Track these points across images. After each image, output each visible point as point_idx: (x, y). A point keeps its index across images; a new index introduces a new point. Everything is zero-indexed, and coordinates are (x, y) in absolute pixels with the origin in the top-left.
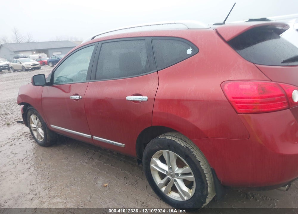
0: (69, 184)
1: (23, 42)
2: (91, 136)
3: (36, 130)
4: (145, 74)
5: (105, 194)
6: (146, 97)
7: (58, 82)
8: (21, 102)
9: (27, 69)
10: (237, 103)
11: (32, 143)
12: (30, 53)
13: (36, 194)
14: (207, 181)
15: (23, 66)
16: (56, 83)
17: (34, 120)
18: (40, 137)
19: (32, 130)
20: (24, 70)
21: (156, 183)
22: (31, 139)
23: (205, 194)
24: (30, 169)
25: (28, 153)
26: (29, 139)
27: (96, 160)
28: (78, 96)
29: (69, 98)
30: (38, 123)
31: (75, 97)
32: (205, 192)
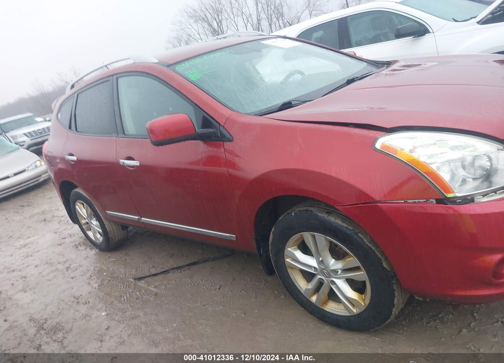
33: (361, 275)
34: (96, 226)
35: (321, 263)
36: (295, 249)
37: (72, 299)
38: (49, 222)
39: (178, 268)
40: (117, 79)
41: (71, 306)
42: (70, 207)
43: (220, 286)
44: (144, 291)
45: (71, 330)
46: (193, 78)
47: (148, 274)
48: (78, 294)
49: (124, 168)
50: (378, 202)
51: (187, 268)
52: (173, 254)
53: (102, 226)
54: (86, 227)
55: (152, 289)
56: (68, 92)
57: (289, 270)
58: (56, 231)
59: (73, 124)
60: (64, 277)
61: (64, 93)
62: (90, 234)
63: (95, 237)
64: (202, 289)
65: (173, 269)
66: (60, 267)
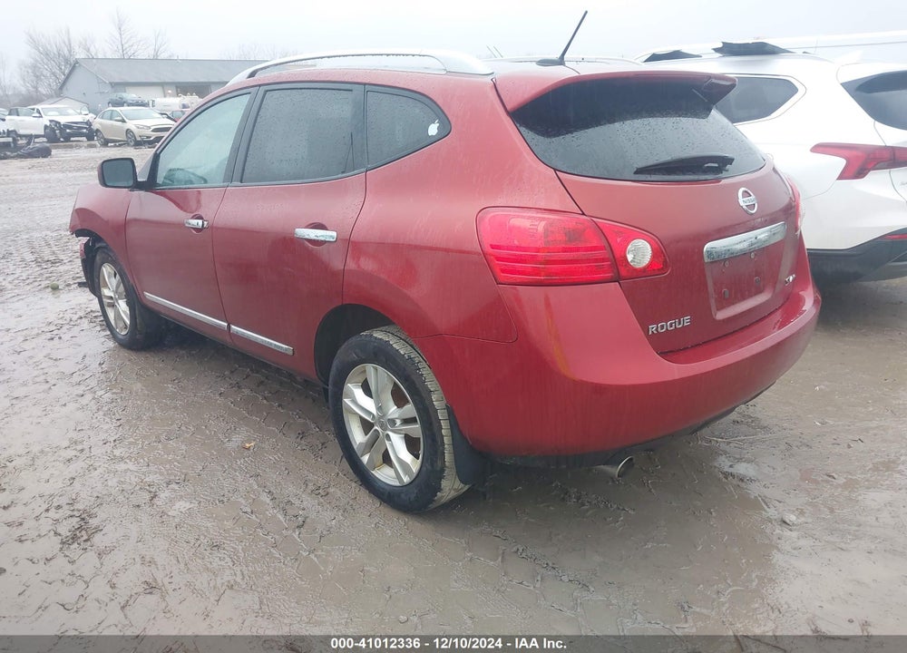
0: (163, 438)
1: (139, 57)
2: (226, 324)
3: (113, 306)
4: (344, 175)
5: (239, 463)
6: (334, 234)
7: (168, 181)
8: (79, 228)
9: (139, 139)
10: (499, 259)
11: (103, 339)
12: (158, 90)
13: (82, 450)
14: (443, 436)
15: (128, 131)
16: (164, 184)
17: (109, 277)
18: (121, 325)
19: (105, 303)
20: (132, 143)
21: (353, 443)
22: (103, 330)
23: (438, 469)
24: (82, 396)
25: (87, 361)
26: (98, 328)
27: (246, 392)
28: (200, 222)
29: (184, 225)
30: (117, 287)
31: (194, 222)
32: (439, 463)
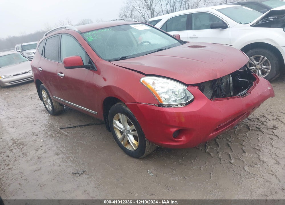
33: (136, 133)
34: (49, 102)
35: (124, 127)
36: (117, 121)
37: (31, 133)
38: (33, 99)
39: (80, 126)
40: (61, 35)
41: (30, 136)
42: (40, 92)
43: (94, 135)
44: (62, 134)
45: (27, 145)
46: (89, 40)
47: (67, 127)
48: (34, 132)
49: (59, 77)
50: (138, 103)
51: (84, 126)
52: (81, 120)
53: (52, 103)
54: (46, 103)
55: (66, 133)
56: (44, 37)
57: (115, 129)
58: (35, 104)
59: (43, 54)
60: (31, 124)
61: (43, 37)
62: (47, 106)
63: (49, 108)
64: (86, 136)
65: (77, 126)
66: (31, 119)
